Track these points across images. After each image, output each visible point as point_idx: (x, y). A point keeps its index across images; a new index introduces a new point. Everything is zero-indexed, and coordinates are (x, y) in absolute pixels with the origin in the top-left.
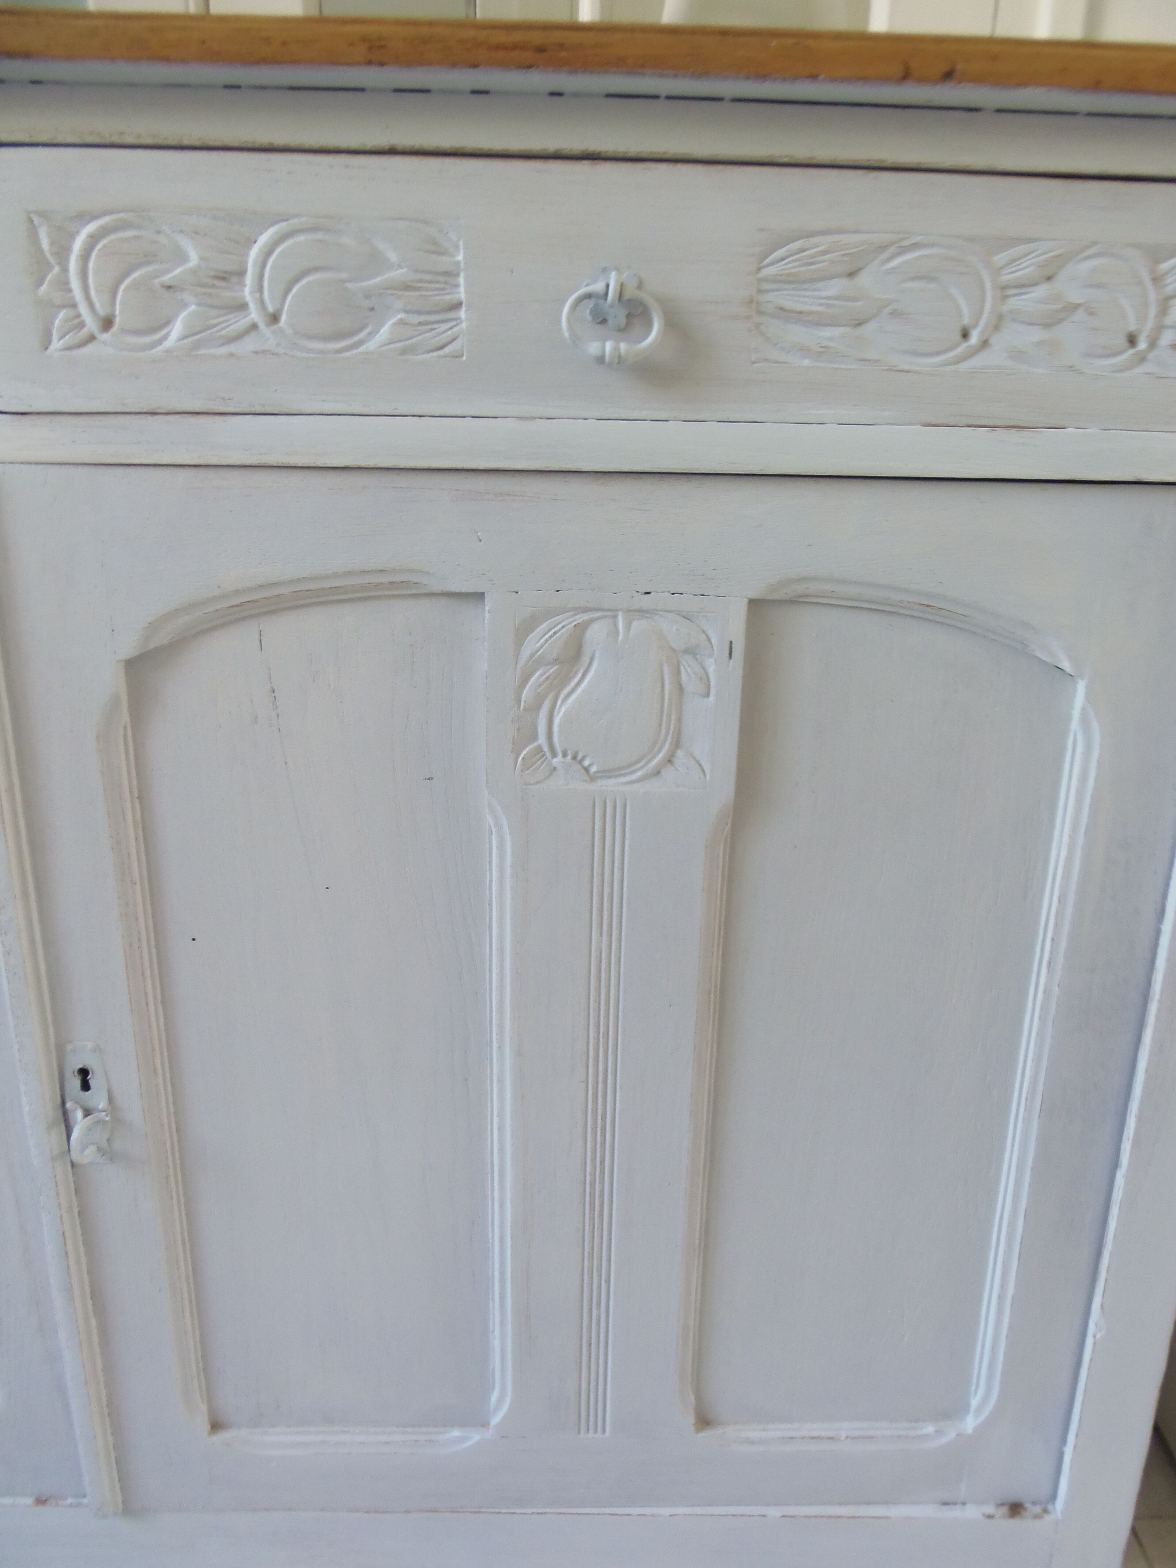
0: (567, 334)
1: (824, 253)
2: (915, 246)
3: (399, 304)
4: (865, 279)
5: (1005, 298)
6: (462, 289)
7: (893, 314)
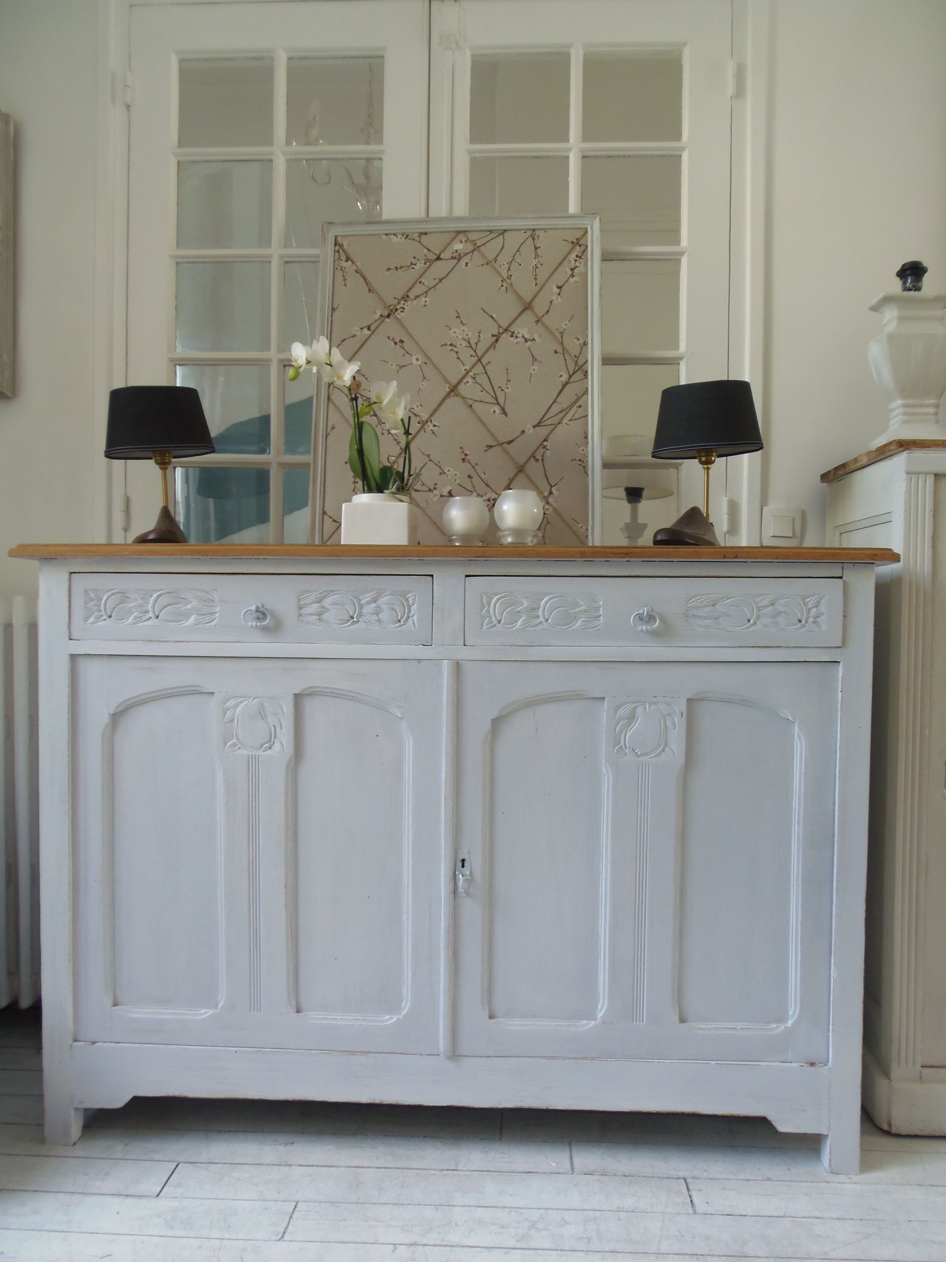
0: (632, 624)
1: (706, 600)
2: (732, 597)
3: (583, 616)
4: (717, 606)
5: (760, 610)
6: (601, 612)
7: (727, 615)
